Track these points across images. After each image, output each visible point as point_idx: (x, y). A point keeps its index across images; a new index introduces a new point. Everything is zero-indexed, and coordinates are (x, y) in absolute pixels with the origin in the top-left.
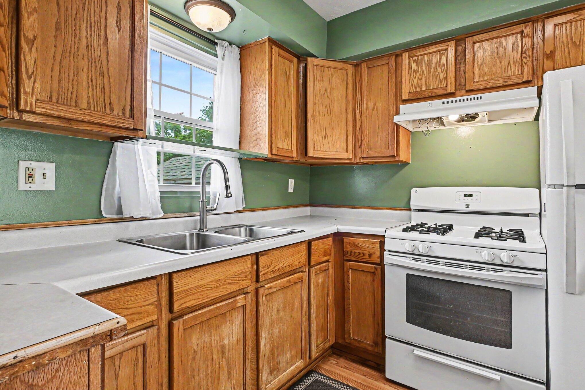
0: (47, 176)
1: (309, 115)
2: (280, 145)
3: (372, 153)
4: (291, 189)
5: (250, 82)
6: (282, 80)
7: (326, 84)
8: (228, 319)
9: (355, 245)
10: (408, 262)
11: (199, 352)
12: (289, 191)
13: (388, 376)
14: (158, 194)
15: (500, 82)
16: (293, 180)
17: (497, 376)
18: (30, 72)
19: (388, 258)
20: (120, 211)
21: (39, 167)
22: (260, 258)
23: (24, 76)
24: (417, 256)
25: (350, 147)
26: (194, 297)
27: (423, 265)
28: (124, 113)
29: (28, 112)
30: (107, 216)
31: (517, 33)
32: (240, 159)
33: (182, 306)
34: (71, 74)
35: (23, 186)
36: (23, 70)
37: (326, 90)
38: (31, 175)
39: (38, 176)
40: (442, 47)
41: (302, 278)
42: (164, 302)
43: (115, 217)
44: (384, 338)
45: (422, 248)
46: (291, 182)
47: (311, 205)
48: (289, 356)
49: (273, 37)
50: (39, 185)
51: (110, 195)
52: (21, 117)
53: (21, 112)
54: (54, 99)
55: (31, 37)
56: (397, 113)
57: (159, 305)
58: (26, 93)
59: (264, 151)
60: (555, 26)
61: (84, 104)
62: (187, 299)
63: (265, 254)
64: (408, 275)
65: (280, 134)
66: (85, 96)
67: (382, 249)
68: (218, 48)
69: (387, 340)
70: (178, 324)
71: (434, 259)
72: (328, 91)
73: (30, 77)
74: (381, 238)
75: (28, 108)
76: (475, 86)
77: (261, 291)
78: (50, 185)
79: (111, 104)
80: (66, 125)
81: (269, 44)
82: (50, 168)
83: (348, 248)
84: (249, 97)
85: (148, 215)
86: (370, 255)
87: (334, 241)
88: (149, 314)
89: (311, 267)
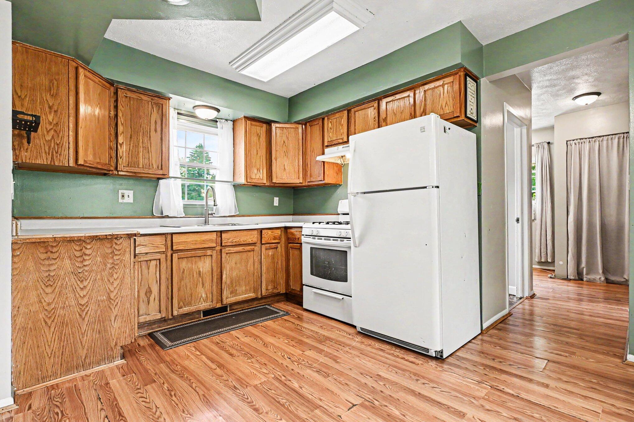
0: (130, 196)
1: (273, 158)
2: (254, 177)
3: (312, 179)
4: (276, 204)
5: (237, 141)
6: (254, 139)
7: (284, 138)
8: (202, 260)
9: (292, 234)
10: (311, 240)
11: (186, 270)
12: (274, 205)
13: (305, 307)
14: (182, 206)
16: (278, 198)
17: (342, 297)
18: (121, 156)
19: (303, 239)
20: (162, 213)
21: (126, 192)
22: (223, 234)
23: (119, 158)
24: (314, 236)
25: (301, 176)
26: (183, 245)
28: (158, 168)
29: (120, 171)
30: (156, 215)
31: (371, 107)
32: (234, 186)
33: (177, 248)
34: (136, 154)
35: (120, 200)
36: (119, 156)
37: (284, 142)
38: (123, 196)
39: (126, 196)
40: (341, 114)
41: (254, 249)
42: (169, 245)
43: (160, 215)
44: (302, 285)
45: (316, 232)
46: (276, 199)
47: (293, 215)
48: (244, 288)
49: (246, 115)
50: (126, 200)
51: (157, 206)
52: (118, 173)
53: (118, 171)
54: (130, 165)
55: (121, 143)
56: (324, 154)
57: (166, 245)
58: (119, 164)
59: (243, 181)
60: (387, 103)
61: (141, 166)
62: (180, 246)
63: (226, 233)
64: (311, 248)
66: (142, 162)
67: (301, 234)
68: (218, 123)
69: (304, 286)
70: (175, 256)
71: (320, 237)
72: (286, 142)
73: (121, 158)
74: (301, 228)
75: (120, 170)
77: (223, 251)
78: (131, 200)
79: (152, 164)
80: (134, 175)
81: (245, 120)
82: (131, 193)
83: (289, 236)
84: (237, 149)
85: (176, 215)
86: (298, 239)
87: (282, 232)
88: (161, 248)
89: (262, 244)
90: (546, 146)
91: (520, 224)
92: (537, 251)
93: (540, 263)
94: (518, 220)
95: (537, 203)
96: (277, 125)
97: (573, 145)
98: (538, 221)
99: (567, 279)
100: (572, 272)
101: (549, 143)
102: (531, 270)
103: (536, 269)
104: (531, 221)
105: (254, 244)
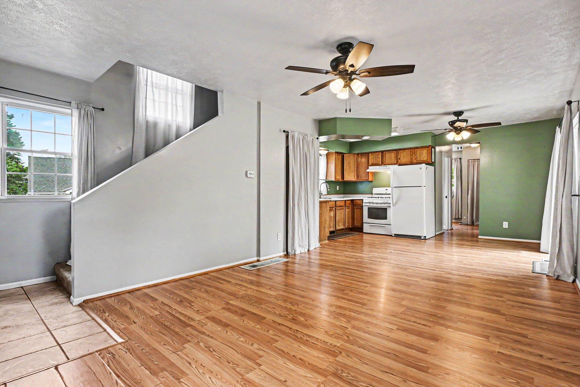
1: (345, 169)
2: (337, 178)
3: (362, 179)
4: (338, 189)
5: (329, 162)
8: (332, 211)
9: (357, 202)
10: (368, 204)
13: (364, 232)
15: (391, 164)
17: (384, 225)
19: (364, 204)
22: (336, 202)
24: (370, 203)
25: (356, 177)
27: (371, 205)
31: (393, 153)
32: (326, 182)
37: (349, 162)
40: (378, 153)
41: (344, 208)
45: (371, 201)
46: (338, 187)
47: (343, 194)
48: (341, 224)
49: (336, 151)
56: (368, 168)
59: (333, 180)
60: (400, 152)
64: (369, 208)
65: (337, 175)
67: (363, 203)
69: (364, 224)
71: (373, 203)
74: (362, 200)
76: (386, 163)
77: (336, 208)
81: (335, 153)
83: (355, 203)
84: (329, 165)
86: (360, 204)
87: (351, 202)
89: (345, 206)
90: (459, 160)
91: (447, 199)
92: (454, 213)
93: (455, 219)
94: (446, 197)
95: (454, 188)
96: (346, 155)
97: (471, 162)
98: (455, 198)
99: (467, 225)
100: (469, 221)
101: (460, 159)
102: (452, 223)
103: (454, 222)
104: (452, 197)
105: (343, 206)
